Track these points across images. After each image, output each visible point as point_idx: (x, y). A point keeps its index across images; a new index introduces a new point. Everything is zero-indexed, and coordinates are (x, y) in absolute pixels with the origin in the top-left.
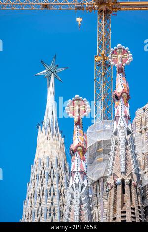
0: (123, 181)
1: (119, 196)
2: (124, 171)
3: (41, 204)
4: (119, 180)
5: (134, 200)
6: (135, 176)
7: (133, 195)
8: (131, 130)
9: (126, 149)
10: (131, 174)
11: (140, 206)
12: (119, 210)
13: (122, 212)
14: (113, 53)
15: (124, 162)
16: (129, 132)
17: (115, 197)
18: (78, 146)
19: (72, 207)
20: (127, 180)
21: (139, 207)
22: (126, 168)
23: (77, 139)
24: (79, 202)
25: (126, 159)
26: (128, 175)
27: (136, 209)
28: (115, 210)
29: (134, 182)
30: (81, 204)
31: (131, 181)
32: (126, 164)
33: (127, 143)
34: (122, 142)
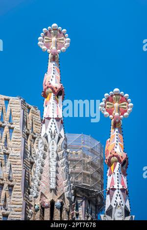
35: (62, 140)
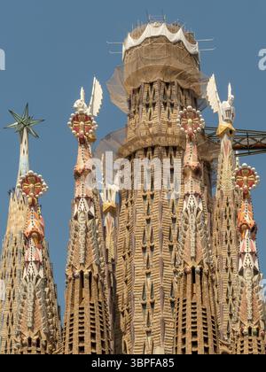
0: (82, 273)
1: (77, 291)
2: (83, 262)
3: (12, 286)
4: (77, 273)
5: (93, 294)
6: (95, 268)
7: (94, 289)
8: (93, 214)
9: (86, 237)
10: (91, 265)
11: (101, 300)
12: (77, 306)
13: (80, 309)
14: (74, 119)
15: (83, 252)
16: (90, 217)
17: (73, 290)
18: (32, 232)
19: (25, 301)
20: (86, 273)
21: (100, 303)
22: (85, 259)
23: (31, 224)
24: (33, 296)
25: (86, 249)
26: (87, 266)
27: (96, 304)
28: (73, 305)
29: (94, 274)
30: (35, 299)
31: (90, 273)
32: (85, 255)
33: (87, 231)
34: (82, 228)
35: (200, 212)
